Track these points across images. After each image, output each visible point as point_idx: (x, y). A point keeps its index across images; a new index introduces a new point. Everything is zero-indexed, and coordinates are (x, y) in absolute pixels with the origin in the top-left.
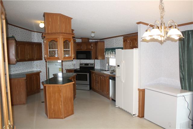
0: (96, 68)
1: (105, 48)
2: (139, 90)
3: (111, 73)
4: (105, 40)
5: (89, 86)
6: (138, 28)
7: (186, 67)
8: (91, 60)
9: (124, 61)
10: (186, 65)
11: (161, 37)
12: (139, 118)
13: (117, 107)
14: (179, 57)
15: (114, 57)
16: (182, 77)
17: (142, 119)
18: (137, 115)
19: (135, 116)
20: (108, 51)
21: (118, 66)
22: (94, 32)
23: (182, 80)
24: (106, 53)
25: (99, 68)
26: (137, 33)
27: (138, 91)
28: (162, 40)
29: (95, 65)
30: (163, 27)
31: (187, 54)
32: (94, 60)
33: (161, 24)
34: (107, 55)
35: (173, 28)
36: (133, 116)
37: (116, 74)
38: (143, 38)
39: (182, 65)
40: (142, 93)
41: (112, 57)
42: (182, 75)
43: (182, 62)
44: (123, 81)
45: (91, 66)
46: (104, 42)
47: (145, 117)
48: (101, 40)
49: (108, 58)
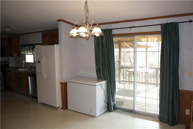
0: (10, 65)
1: (20, 44)
2: (61, 83)
3: (29, 70)
4: (20, 36)
5: (4, 85)
6: (59, 25)
7: (101, 60)
8: (5, 57)
9: (44, 57)
10: (101, 58)
11: (86, 34)
12: (63, 110)
13: (40, 103)
14: (95, 52)
15: (31, 54)
16: (98, 69)
17: (66, 111)
18: (61, 108)
19: (59, 108)
20: (24, 47)
21: (39, 62)
22: (9, 27)
23: (98, 72)
24: (22, 49)
25: (14, 66)
26: (58, 29)
27: (60, 85)
28: (87, 36)
29: (9, 62)
30: (87, 25)
31: (101, 49)
32: (7, 57)
33: (86, 23)
34: (23, 51)
35: (96, 27)
36: (58, 109)
37: (36, 70)
38: (70, 35)
39: (98, 59)
40: (64, 86)
41: (29, 54)
42: (97, 67)
43: (97, 56)
44: (45, 77)
45: (5, 64)
46: (19, 38)
47: (68, 108)
48: (15, 36)
49: (25, 55)
